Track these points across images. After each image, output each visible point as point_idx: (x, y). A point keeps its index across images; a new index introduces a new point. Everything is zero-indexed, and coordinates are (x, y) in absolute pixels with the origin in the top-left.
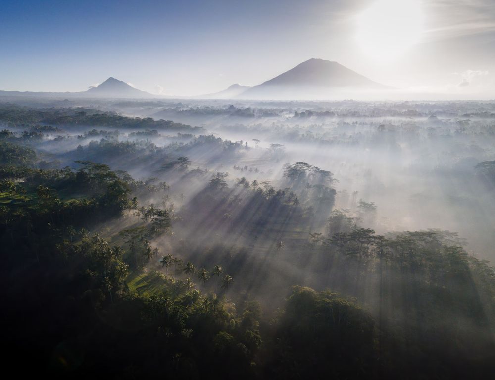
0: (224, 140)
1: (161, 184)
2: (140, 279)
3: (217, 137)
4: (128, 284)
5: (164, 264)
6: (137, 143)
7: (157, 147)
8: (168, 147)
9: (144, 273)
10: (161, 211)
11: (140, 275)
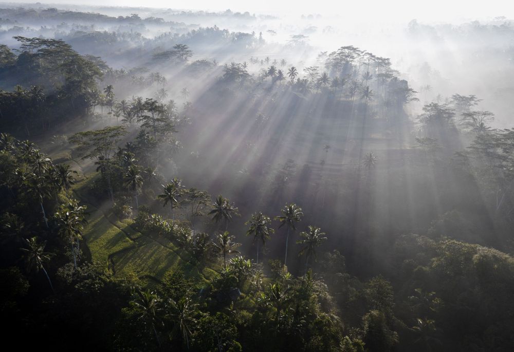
0: (230, 32)
1: (152, 75)
2: (119, 230)
3: (221, 29)
4: (90, 245)
5: (167, 200)
6: (119, 35)
7: (146, 39)
8: (159, 38)
9: (128, 217)
10: (153, 103)
11: (119, 223)
